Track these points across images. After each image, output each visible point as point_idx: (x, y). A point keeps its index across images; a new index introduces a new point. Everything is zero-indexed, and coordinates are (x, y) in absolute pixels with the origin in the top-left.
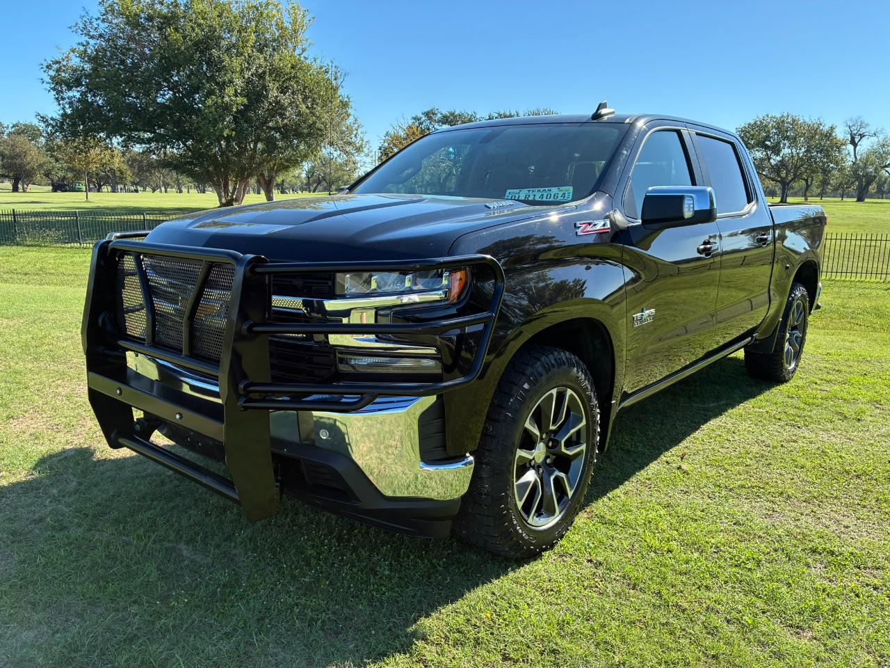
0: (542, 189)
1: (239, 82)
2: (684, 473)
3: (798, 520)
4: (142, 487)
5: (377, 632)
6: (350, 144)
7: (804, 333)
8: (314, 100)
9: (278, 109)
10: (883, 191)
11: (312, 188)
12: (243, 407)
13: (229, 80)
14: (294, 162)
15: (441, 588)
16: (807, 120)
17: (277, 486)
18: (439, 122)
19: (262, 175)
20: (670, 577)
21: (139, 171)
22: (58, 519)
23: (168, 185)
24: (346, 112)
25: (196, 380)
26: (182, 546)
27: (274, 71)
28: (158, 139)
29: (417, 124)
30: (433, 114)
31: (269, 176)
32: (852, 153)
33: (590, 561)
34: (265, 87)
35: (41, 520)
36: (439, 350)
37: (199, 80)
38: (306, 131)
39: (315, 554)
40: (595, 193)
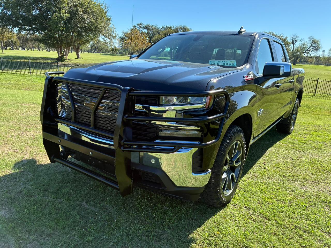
0: (224, 61)
1: (67, 8)
2: (267, 170)
3: (313, 189)
4: (60, 177)
5: (176, 240)
6: (111, 35)
7: (296, 116)
8: (96, 17)
9: (82, 20)
10: (302, 61)
11: (93, 52)
12: (123, 150)
13: (63, 7)
14: (87, 42)
15: (194, 220)
16: (278, 34)
17: (132, 182)
18: (143, 28)
19: (75, 46)
20: (278, 214)
21: (23, 42)
22: (29, 192)
23: (34, 47)
24: (109, 23)
25: (91, 136)
26: (84, 203)
27: (81, 4)
28: (33, 29)
29: (135, 28)
30: (141, 25)
31: (78, 46)
32: (292, 47)
33: (245, 207)
34: (77, 10)
35: (21, 192)
36: (201, 128)
37: (50, 6)
38: (94, 29)
39: (140, 206)
40: (246, 64)
